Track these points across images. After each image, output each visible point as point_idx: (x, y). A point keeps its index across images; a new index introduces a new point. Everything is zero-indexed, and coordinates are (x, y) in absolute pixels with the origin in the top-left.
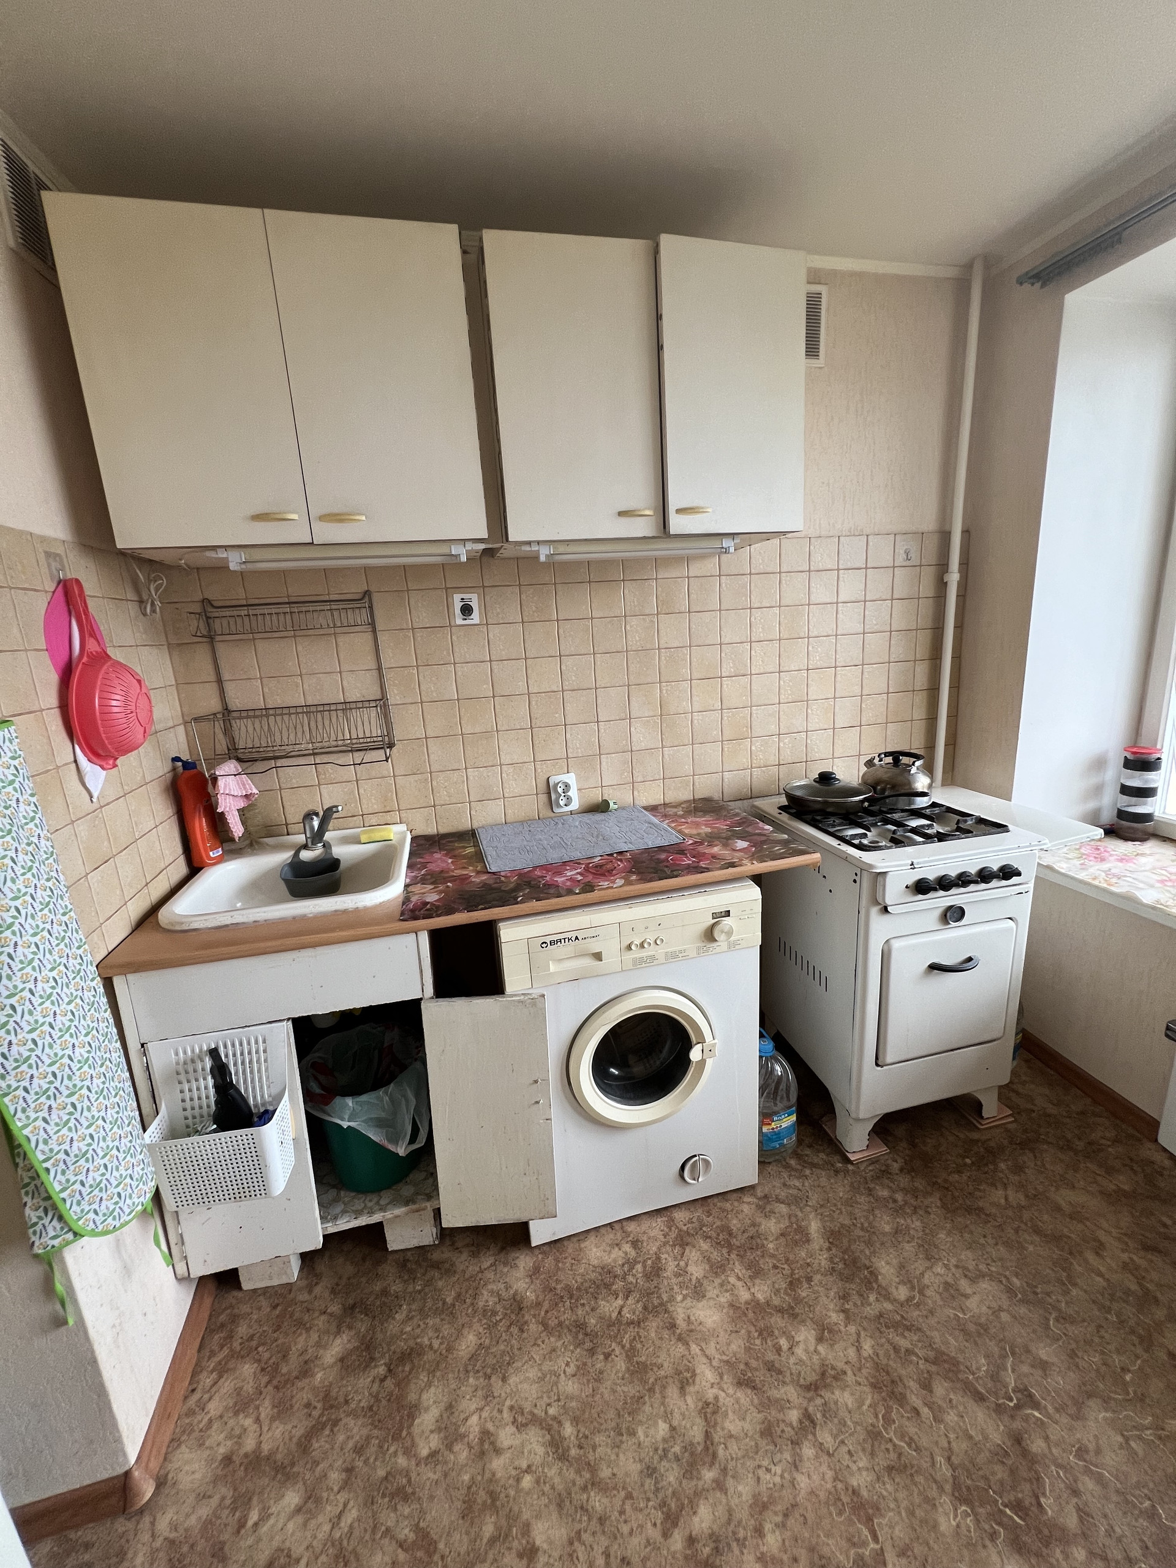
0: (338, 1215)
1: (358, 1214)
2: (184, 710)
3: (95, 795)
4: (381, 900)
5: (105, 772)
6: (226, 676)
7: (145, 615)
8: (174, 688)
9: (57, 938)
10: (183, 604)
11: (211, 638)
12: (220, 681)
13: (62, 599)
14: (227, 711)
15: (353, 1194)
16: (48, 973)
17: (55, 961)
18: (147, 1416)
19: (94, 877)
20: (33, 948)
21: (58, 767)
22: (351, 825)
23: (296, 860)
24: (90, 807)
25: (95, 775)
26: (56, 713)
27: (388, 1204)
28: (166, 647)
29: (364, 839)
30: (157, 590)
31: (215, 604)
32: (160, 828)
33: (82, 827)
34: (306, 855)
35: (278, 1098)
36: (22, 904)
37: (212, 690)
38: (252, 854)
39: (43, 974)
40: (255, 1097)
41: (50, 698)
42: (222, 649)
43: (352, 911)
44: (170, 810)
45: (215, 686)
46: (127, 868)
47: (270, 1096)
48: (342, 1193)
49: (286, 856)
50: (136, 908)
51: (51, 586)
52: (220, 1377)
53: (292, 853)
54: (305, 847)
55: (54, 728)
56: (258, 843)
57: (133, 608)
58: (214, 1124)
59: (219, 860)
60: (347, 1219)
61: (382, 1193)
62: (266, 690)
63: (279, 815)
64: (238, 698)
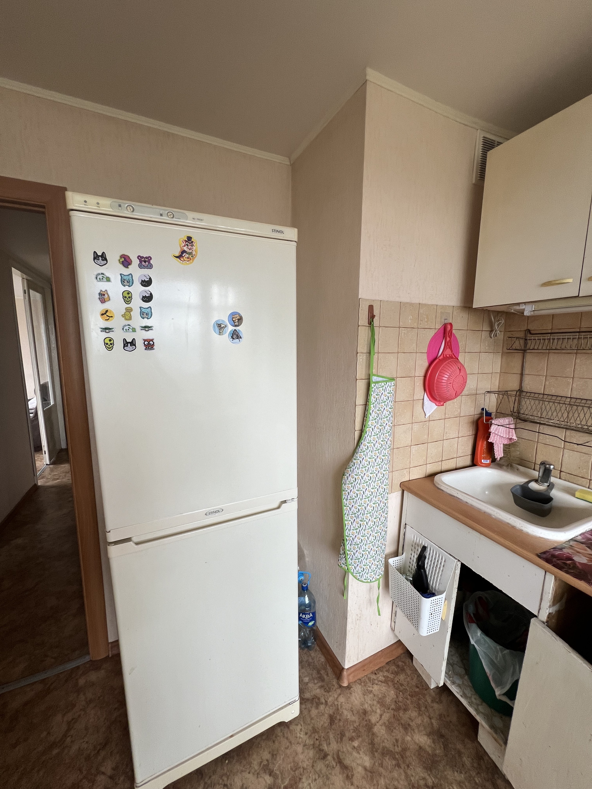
0: (456, 683)
1: (464, 695)
2: (500, 385)
3: (427, 415)
4: (542, 536)
5: (437, 407)
6: (526, 371)
7: (491, 337)
8: (498, 375)
9: (377, 463)
10: (515, 332)
11: (524, 351)
12: (522, 374)
13: (443, 331)
14: (521, 391)
15: (471, 685)
16: (369, 474)
17: (373, 471)
18: (358, 660)
19: (414, 448)
20: (368, 463)
21: (414, 400)
22: (579, 483)
23: (526, 485)
24: (424, 419)
25: (430, 407)
26: (422, 378)
27: (482, 713)
28: (501, 353)
29: (577, 494)
30: (498, 325)
31: (532, 332)
32: (460, 438)
33: (416, 427)
34: (534, 486)
35: (441, 593)
36: (370, 446)
37: (517, 378)
38: (506, 471)
39: (368, 473)
40: (433, 584)
41: (420, 372)
42: (529, 357)
43: (517, 530)
44: (471, 432)
45: (519, 376)
46: (434, 450)
47: (438, 588)
48: (466, 677)
49: (521, 480)
50: (431, 469)
51: (439, 326)
52: (384, 682)
53: (526, 480)
54: (536, 481)
55: (418, 384)
56: (511, 466)
57: (485, 334)
58: (412, 578)
59: (487, 466)
60: (458, 691)
61: (484, 704)
62: (547, 383)
63: (532, 456)
64: (530, 384)
